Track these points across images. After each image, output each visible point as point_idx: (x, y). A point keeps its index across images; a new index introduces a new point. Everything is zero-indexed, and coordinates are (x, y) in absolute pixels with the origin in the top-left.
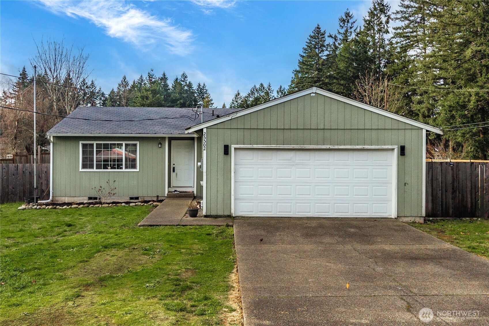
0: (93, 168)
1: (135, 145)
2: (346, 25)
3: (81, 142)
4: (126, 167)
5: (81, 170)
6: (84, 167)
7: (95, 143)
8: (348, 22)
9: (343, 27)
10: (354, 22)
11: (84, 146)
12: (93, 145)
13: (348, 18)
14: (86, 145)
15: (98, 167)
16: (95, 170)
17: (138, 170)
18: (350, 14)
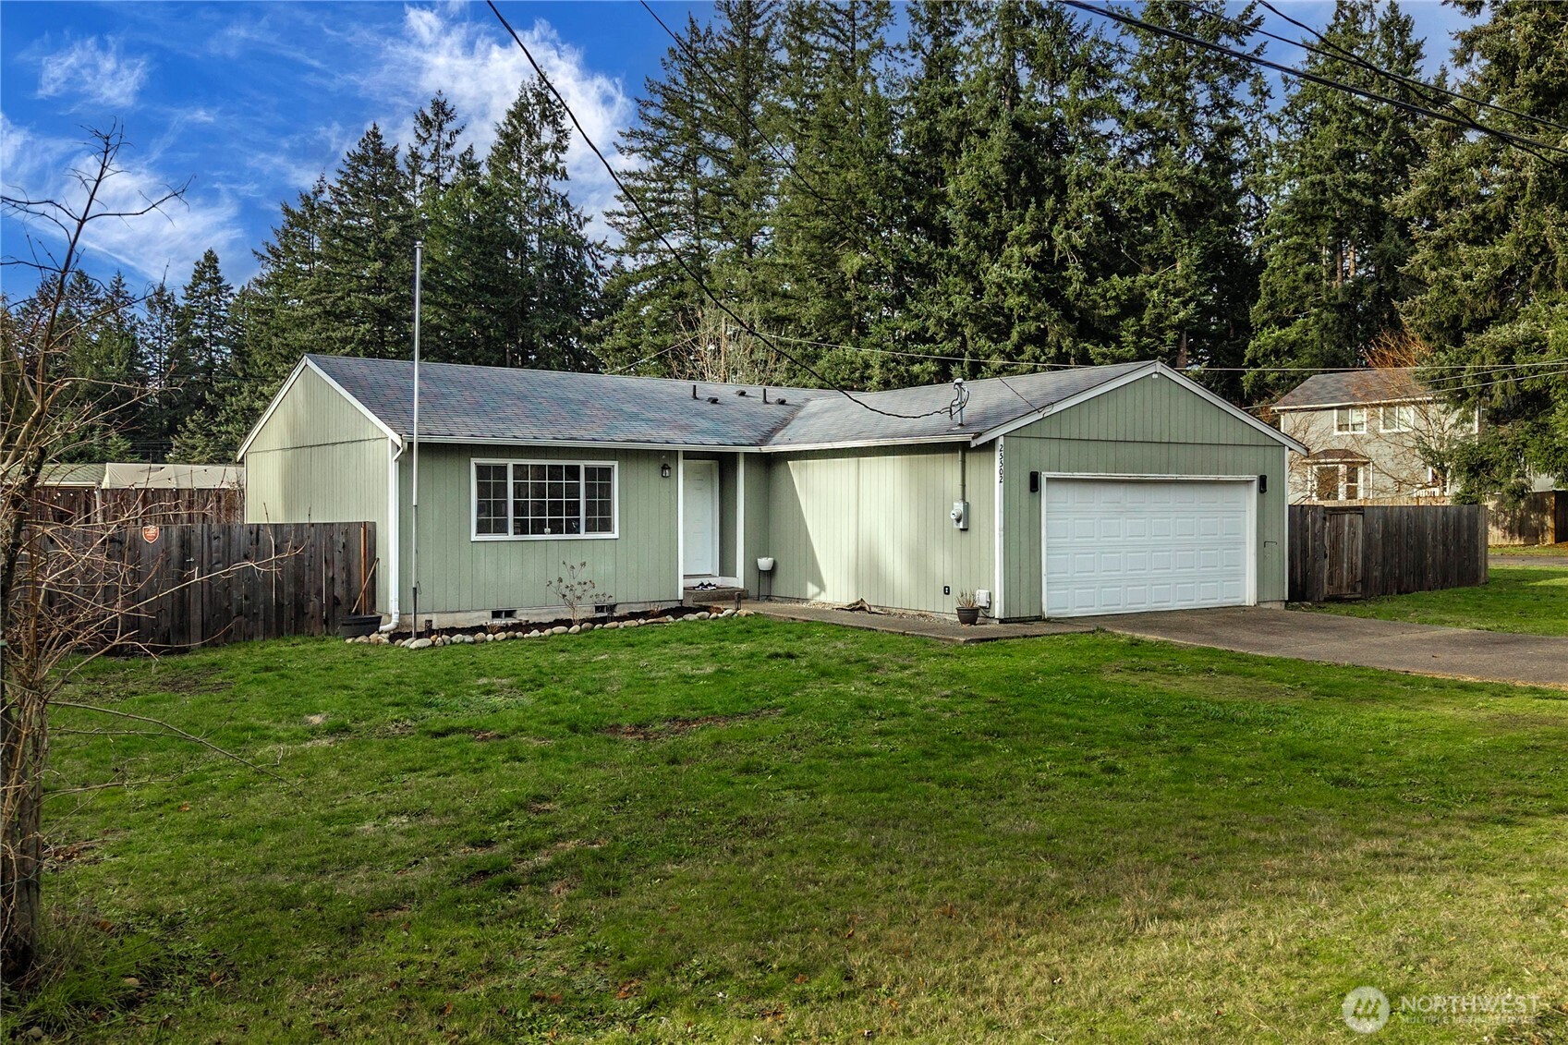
0: (506, 532)
1: (606, 473)
2: (434, 137)
3: (474, 461)
4: (587, 530)
5: (474, 538)
6: (482, 528)
7: (510, 463)
8: (440, 129)
9: (424, 141)
10: (457, 132)
11: (482, 470)
12: (505, 468)
13: (441, 117)
14: (488, 467)
15: (522, 528)
16: (511, 536)
17: (616, 535)
18: (448, 107)
